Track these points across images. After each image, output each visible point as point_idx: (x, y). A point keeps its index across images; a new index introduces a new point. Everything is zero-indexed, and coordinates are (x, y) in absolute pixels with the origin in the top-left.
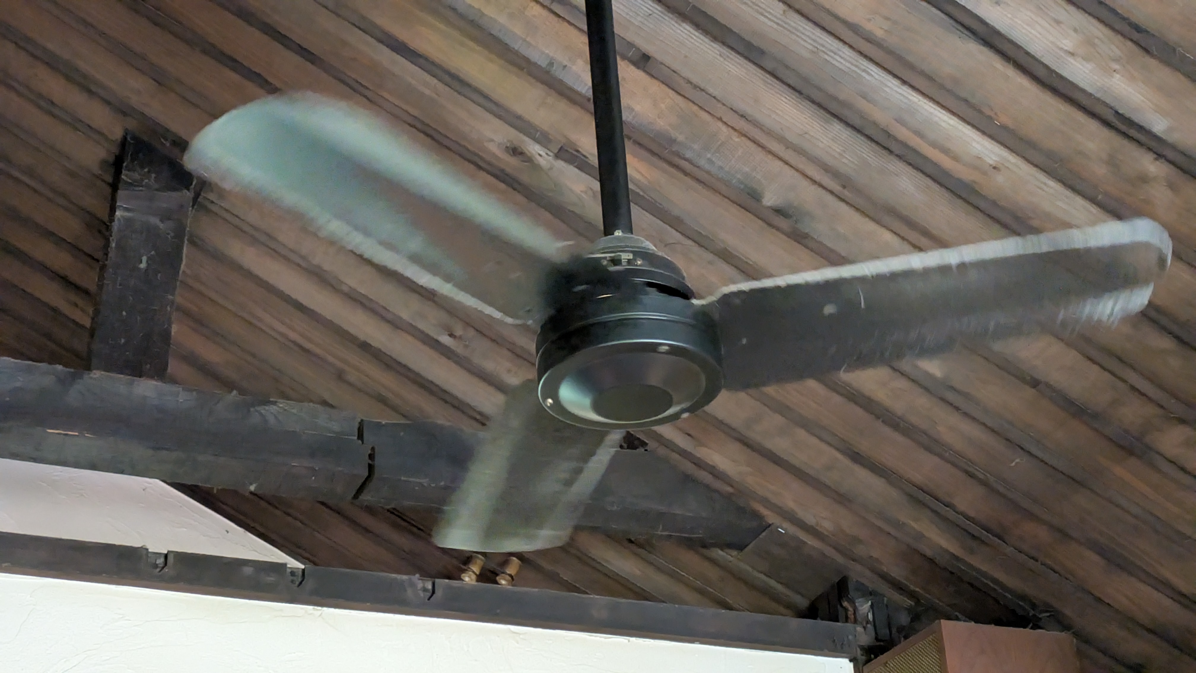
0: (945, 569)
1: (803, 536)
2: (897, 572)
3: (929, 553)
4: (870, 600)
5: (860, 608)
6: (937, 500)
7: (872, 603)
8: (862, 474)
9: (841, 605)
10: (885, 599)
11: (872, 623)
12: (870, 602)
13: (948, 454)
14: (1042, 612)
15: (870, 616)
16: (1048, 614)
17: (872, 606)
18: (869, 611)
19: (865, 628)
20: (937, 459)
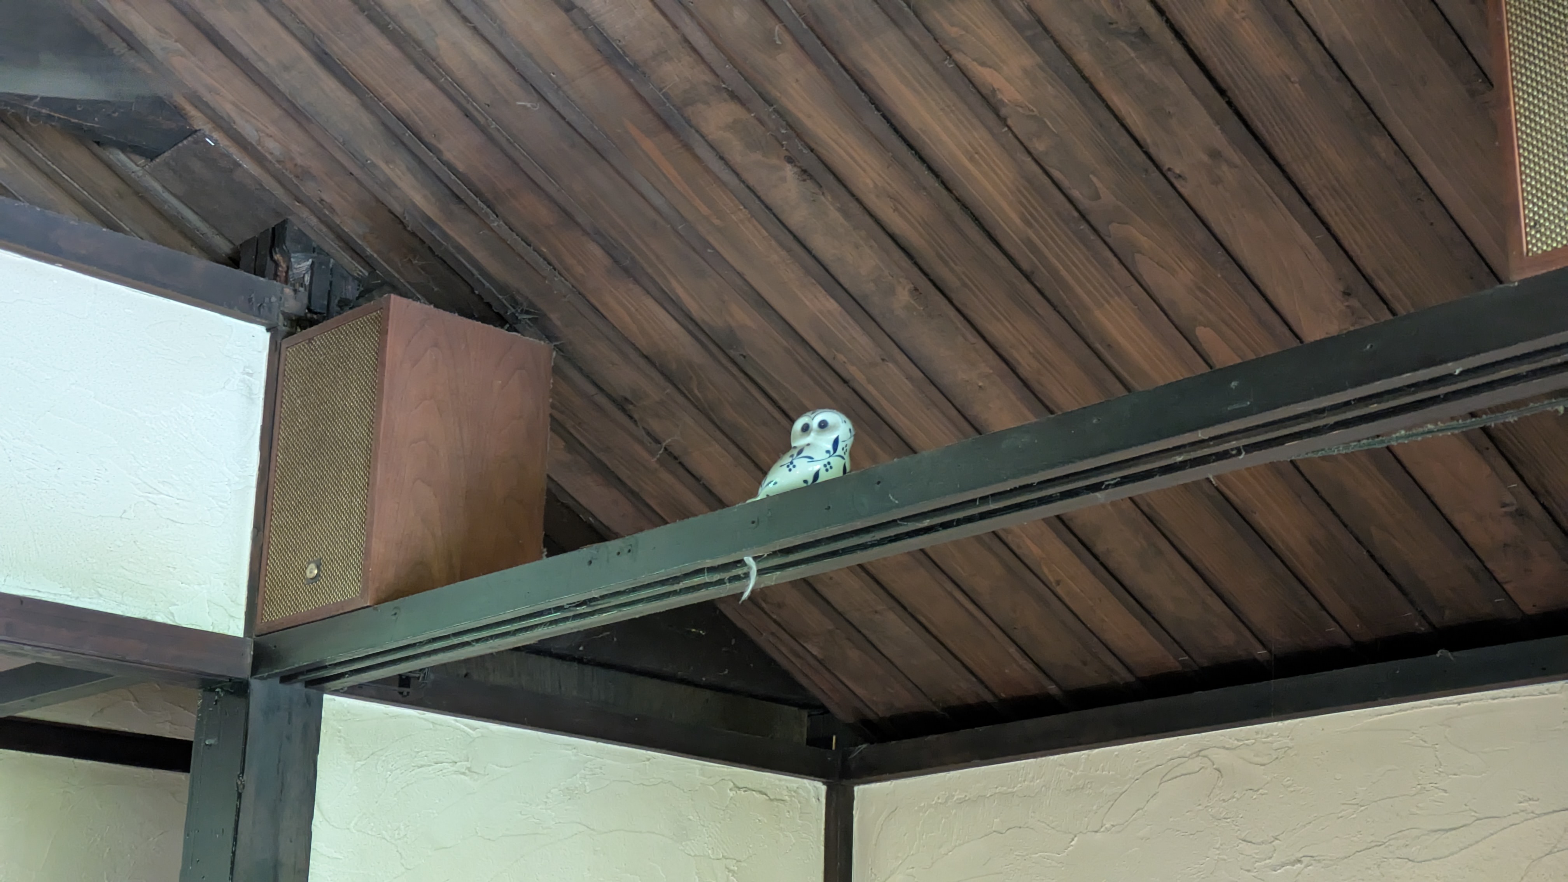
0: (413, 234)
1: (237, 155)
2: (353, 228)
3: (398, 209)
4: (312, 257)
5: (296, 266)
6: (420, 140)
7: (313, 262)
8: (330, 84)
9: (272, 257)
10: (332, 261)
11: (308, 289)
12: (310, 260)
13: (443, 80)
14: (522, 312)
15: (307, 278)
16: (530, 317)
17: (312, 266)
18: (307, 272)
19: (295, 291)
20: (428, 85)
